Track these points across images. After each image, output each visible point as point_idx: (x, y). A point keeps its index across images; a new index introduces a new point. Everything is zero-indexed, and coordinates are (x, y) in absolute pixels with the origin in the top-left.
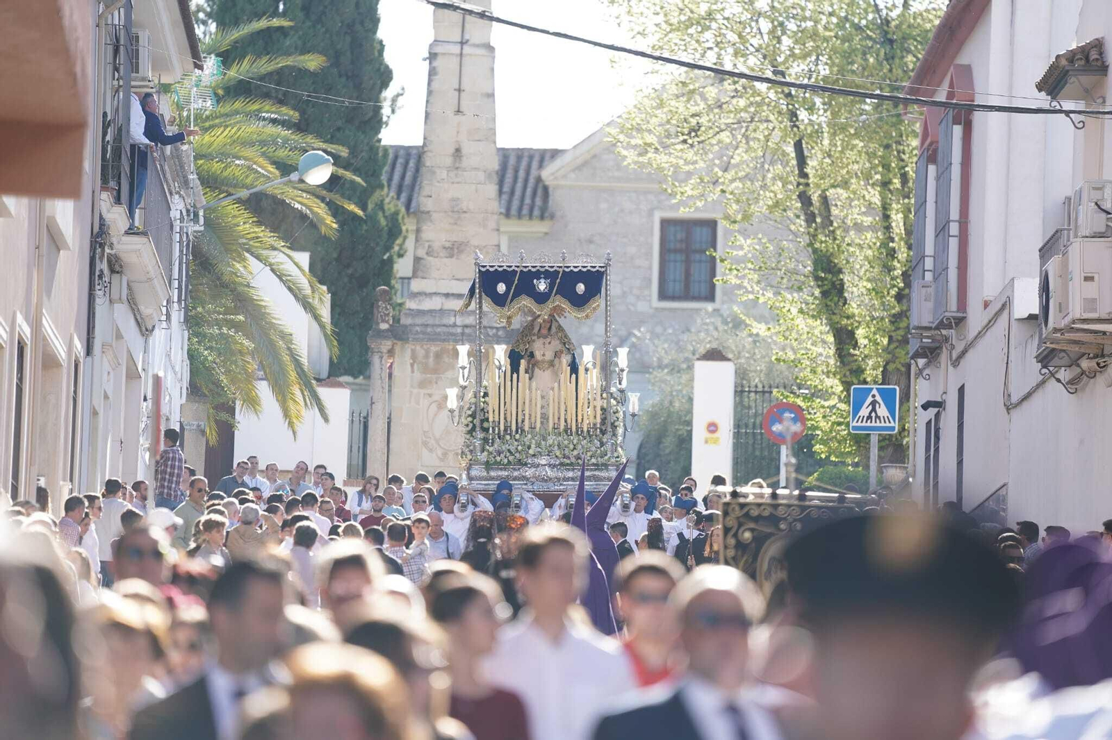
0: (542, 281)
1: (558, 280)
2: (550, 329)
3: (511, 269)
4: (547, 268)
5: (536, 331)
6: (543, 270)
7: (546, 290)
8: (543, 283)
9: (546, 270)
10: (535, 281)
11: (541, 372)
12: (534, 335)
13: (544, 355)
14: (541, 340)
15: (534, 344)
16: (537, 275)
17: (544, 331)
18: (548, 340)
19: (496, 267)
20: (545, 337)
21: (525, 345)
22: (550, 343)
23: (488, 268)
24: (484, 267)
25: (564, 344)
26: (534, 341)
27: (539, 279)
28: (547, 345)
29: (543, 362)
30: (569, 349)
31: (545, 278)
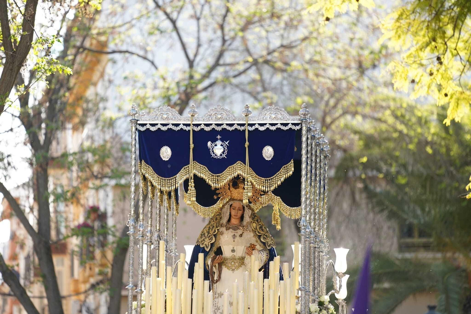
0: (219, 143)
1: (247, 144)
2: (242, 218)
3: (178, 128)
4: (224, 126)
5: (224, 221)
6: (219, 129)
7: (224, 156)
8: (219, 146)
9: (224, 129)
10: (209, 143)
11: (230, 272)
12: (222, 226)
13: (233, 251)
14: (230, 233)
15: (221, 237)
16: (212, 135)
17: (235, 221)
18: (240, 232)
19: (159, 126)
20: (235, 228)
21: (212, 239)
22: (241, 236)
23: (148, 126)
24: (143, 125)
25: (259, 237)
26: (222, 233)
27: (214, 140)
28: (238, 238)
29: (233, 259)
30: (264, 244)
31: (222, 140)
